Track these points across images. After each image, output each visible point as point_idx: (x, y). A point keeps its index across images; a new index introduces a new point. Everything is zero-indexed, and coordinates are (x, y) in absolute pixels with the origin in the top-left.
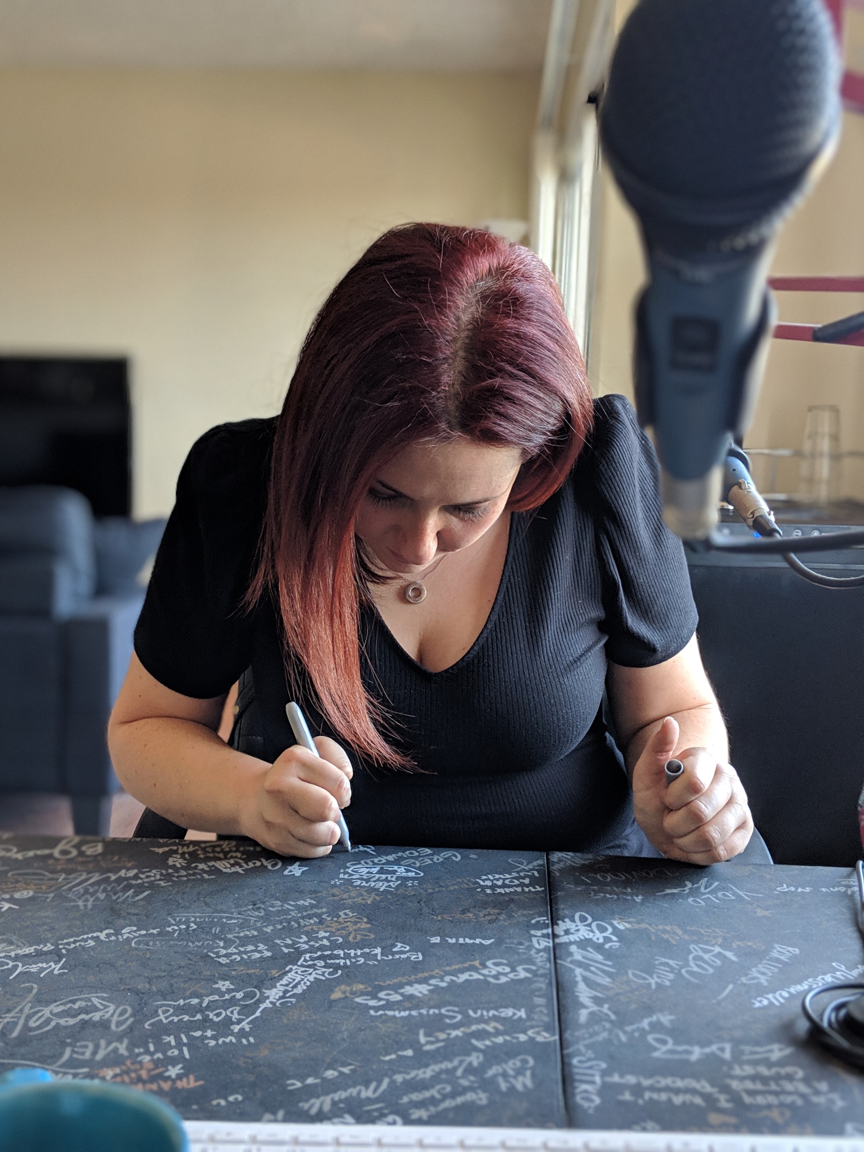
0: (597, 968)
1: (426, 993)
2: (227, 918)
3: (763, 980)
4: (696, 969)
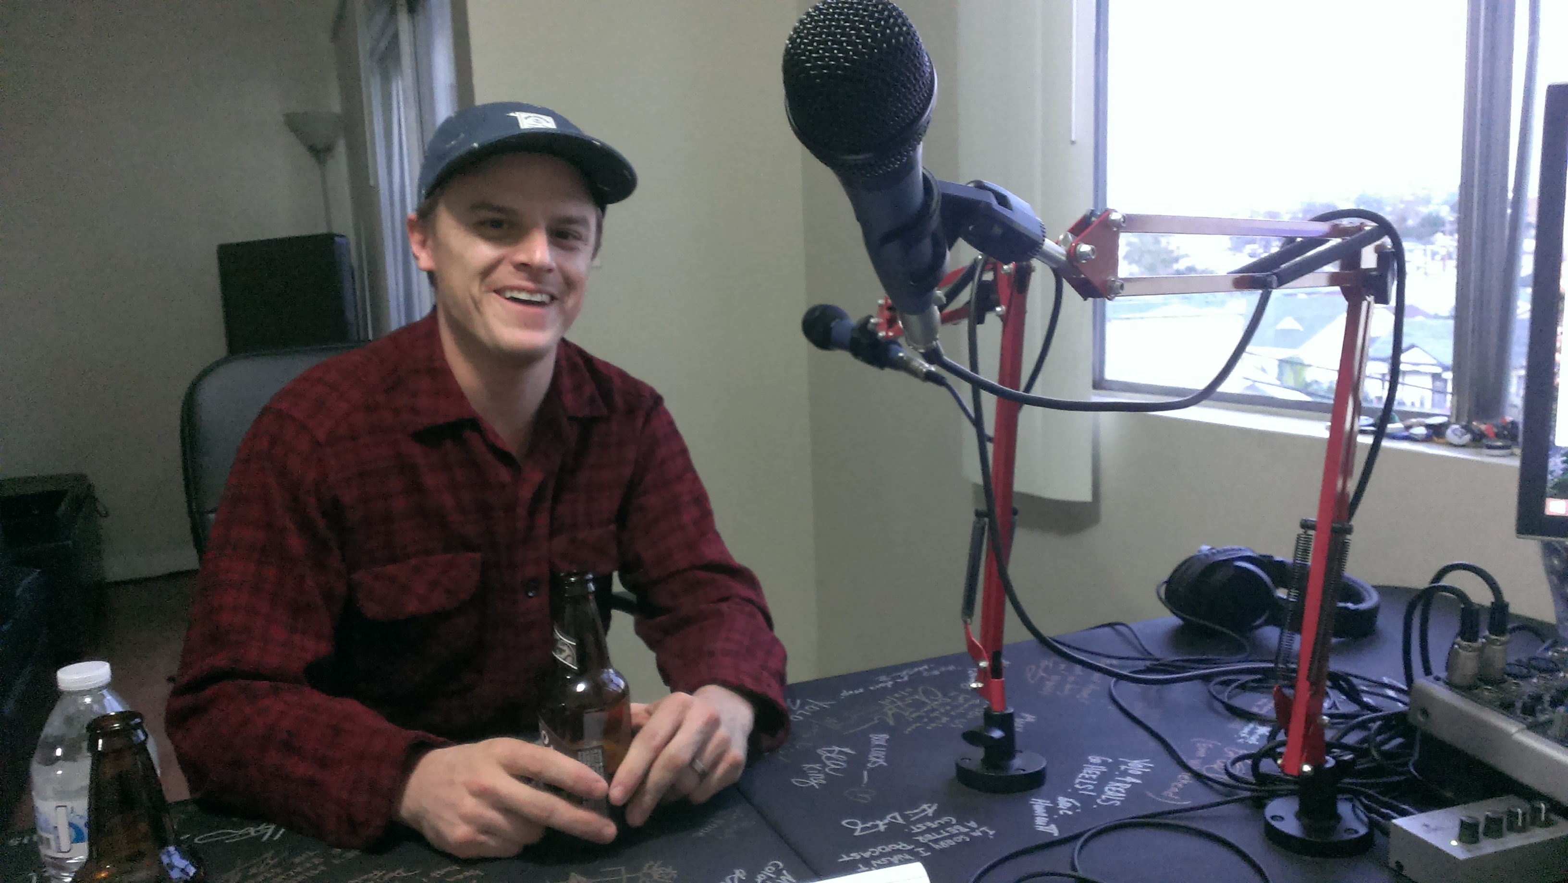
3: (881, 762)
4: (833, 766)
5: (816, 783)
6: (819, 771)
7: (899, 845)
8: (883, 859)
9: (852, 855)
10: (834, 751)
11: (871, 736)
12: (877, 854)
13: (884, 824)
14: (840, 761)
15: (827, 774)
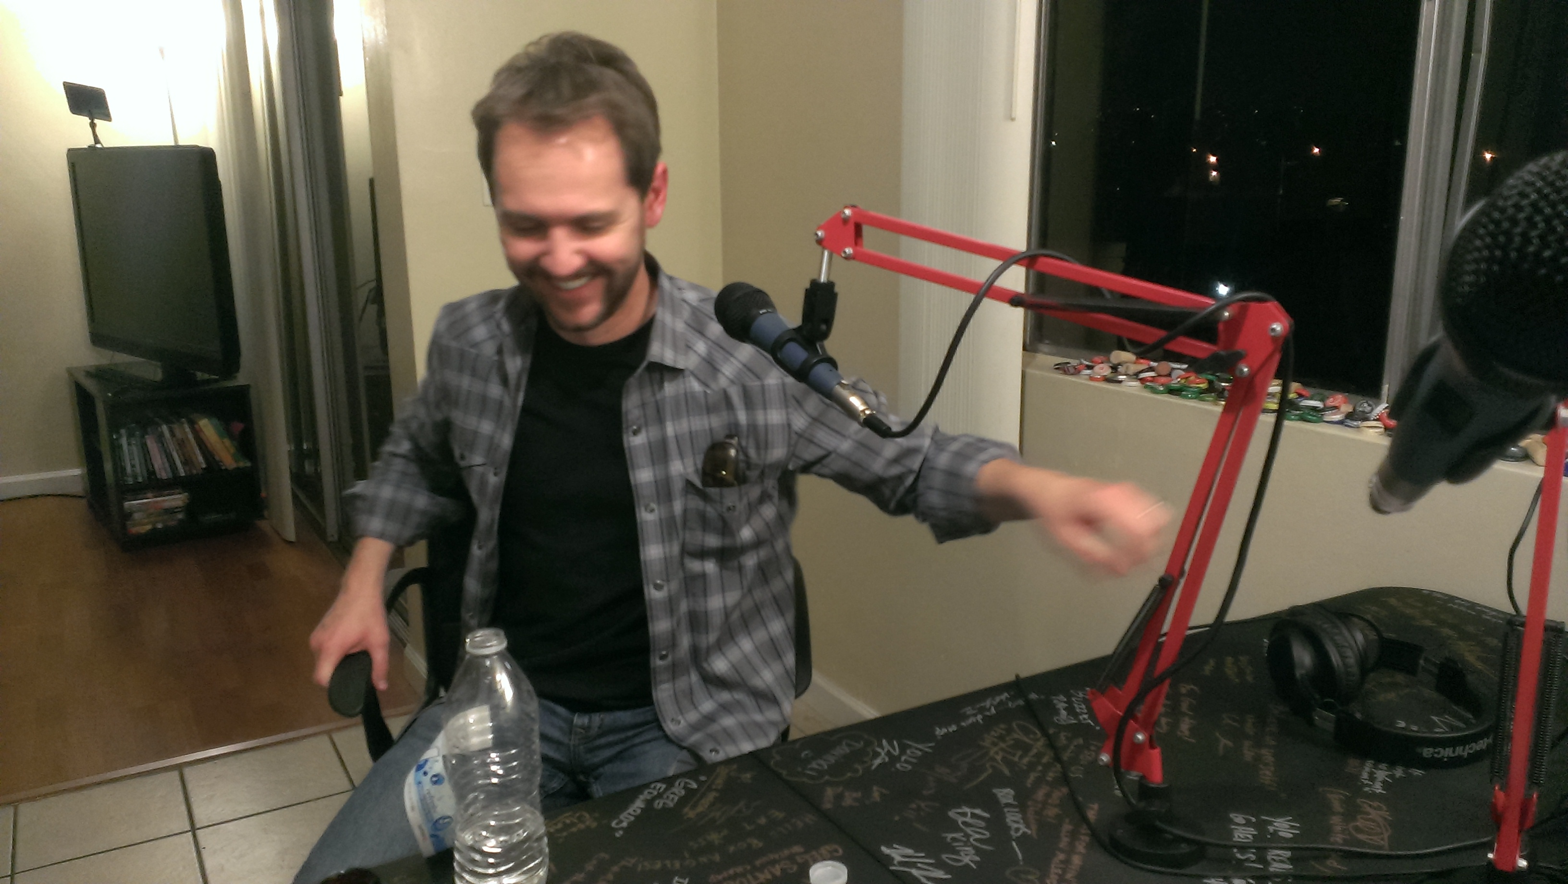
3: (1023, 828)
4: (977, 836)
5: (969, 860)
6: (967, 843)
10: (967, 813)
11: (995, 791)
14: (979, 828)
15: (975, 848)
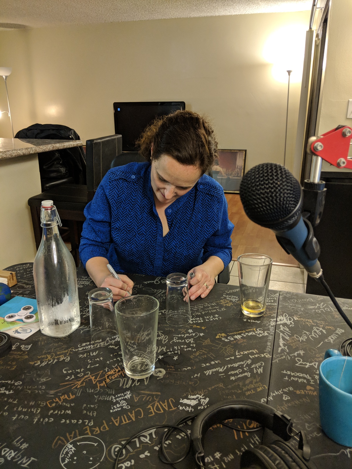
0: (286, 333)
1: (240, 338)
2: (193, 308)
3: (332, 341)
4: (314, 336)
5: (302, 340)
6: (307, 336)
7: (307, 375)
8: (296, 378)
9: (288, 372)
10: (319, 329)
11: (338, 329)
12: (297, 375)
13: (309, 365)
14: (317, 334)
15: (308, 338)
